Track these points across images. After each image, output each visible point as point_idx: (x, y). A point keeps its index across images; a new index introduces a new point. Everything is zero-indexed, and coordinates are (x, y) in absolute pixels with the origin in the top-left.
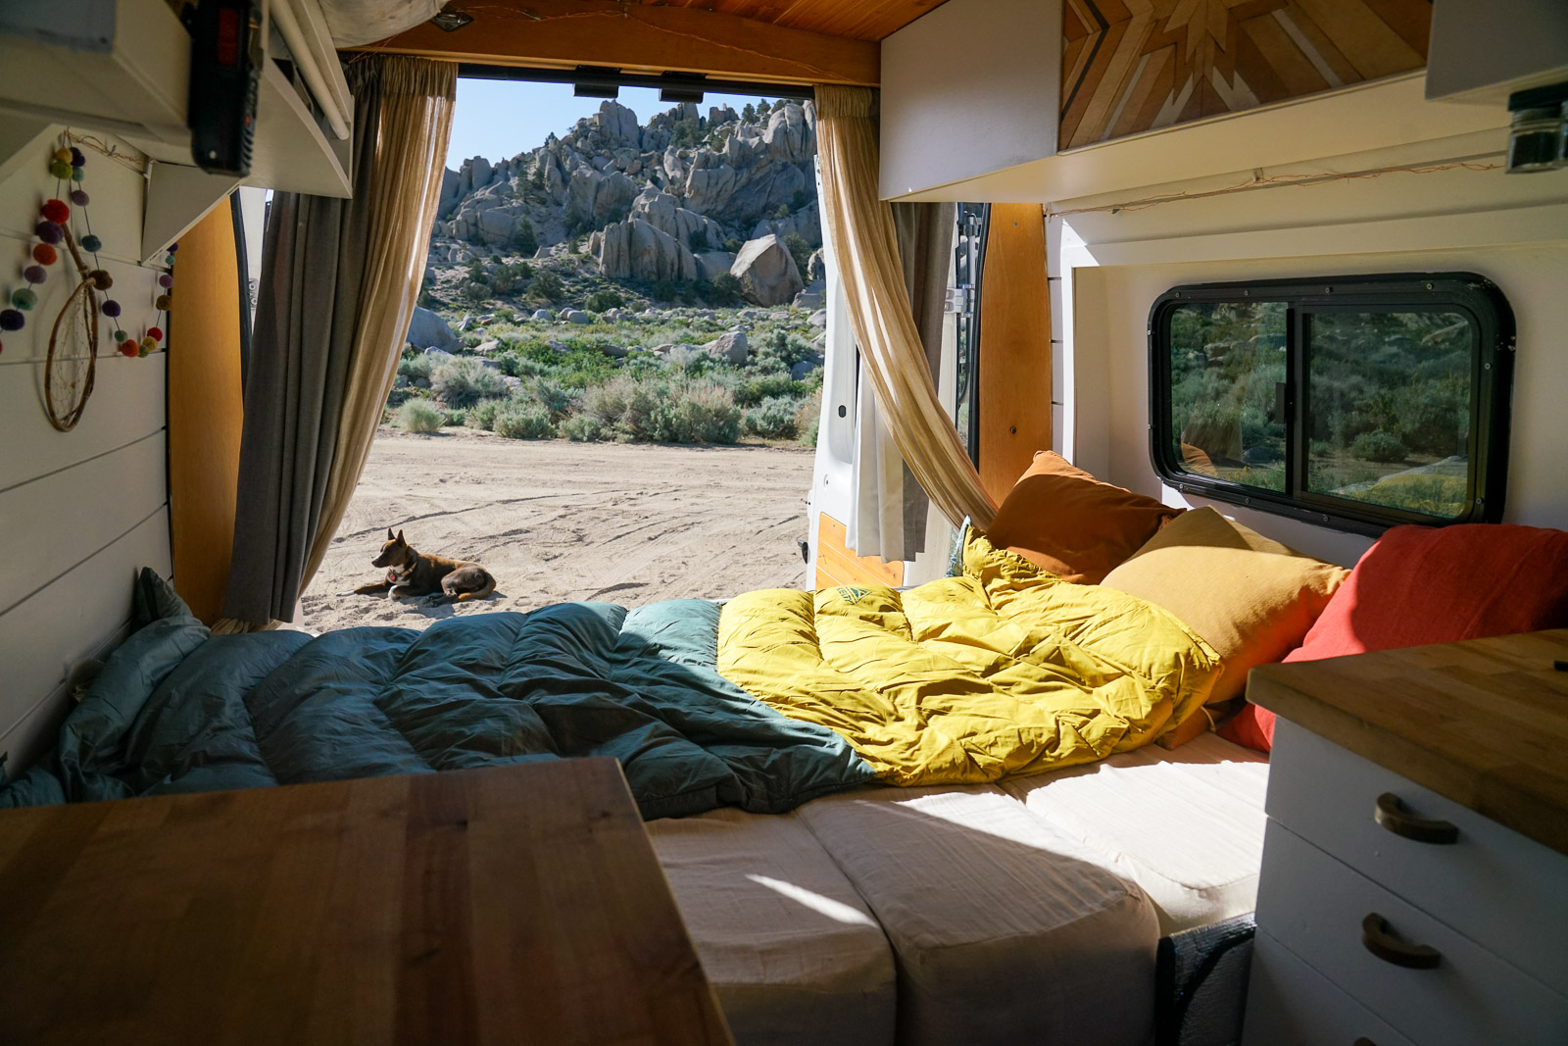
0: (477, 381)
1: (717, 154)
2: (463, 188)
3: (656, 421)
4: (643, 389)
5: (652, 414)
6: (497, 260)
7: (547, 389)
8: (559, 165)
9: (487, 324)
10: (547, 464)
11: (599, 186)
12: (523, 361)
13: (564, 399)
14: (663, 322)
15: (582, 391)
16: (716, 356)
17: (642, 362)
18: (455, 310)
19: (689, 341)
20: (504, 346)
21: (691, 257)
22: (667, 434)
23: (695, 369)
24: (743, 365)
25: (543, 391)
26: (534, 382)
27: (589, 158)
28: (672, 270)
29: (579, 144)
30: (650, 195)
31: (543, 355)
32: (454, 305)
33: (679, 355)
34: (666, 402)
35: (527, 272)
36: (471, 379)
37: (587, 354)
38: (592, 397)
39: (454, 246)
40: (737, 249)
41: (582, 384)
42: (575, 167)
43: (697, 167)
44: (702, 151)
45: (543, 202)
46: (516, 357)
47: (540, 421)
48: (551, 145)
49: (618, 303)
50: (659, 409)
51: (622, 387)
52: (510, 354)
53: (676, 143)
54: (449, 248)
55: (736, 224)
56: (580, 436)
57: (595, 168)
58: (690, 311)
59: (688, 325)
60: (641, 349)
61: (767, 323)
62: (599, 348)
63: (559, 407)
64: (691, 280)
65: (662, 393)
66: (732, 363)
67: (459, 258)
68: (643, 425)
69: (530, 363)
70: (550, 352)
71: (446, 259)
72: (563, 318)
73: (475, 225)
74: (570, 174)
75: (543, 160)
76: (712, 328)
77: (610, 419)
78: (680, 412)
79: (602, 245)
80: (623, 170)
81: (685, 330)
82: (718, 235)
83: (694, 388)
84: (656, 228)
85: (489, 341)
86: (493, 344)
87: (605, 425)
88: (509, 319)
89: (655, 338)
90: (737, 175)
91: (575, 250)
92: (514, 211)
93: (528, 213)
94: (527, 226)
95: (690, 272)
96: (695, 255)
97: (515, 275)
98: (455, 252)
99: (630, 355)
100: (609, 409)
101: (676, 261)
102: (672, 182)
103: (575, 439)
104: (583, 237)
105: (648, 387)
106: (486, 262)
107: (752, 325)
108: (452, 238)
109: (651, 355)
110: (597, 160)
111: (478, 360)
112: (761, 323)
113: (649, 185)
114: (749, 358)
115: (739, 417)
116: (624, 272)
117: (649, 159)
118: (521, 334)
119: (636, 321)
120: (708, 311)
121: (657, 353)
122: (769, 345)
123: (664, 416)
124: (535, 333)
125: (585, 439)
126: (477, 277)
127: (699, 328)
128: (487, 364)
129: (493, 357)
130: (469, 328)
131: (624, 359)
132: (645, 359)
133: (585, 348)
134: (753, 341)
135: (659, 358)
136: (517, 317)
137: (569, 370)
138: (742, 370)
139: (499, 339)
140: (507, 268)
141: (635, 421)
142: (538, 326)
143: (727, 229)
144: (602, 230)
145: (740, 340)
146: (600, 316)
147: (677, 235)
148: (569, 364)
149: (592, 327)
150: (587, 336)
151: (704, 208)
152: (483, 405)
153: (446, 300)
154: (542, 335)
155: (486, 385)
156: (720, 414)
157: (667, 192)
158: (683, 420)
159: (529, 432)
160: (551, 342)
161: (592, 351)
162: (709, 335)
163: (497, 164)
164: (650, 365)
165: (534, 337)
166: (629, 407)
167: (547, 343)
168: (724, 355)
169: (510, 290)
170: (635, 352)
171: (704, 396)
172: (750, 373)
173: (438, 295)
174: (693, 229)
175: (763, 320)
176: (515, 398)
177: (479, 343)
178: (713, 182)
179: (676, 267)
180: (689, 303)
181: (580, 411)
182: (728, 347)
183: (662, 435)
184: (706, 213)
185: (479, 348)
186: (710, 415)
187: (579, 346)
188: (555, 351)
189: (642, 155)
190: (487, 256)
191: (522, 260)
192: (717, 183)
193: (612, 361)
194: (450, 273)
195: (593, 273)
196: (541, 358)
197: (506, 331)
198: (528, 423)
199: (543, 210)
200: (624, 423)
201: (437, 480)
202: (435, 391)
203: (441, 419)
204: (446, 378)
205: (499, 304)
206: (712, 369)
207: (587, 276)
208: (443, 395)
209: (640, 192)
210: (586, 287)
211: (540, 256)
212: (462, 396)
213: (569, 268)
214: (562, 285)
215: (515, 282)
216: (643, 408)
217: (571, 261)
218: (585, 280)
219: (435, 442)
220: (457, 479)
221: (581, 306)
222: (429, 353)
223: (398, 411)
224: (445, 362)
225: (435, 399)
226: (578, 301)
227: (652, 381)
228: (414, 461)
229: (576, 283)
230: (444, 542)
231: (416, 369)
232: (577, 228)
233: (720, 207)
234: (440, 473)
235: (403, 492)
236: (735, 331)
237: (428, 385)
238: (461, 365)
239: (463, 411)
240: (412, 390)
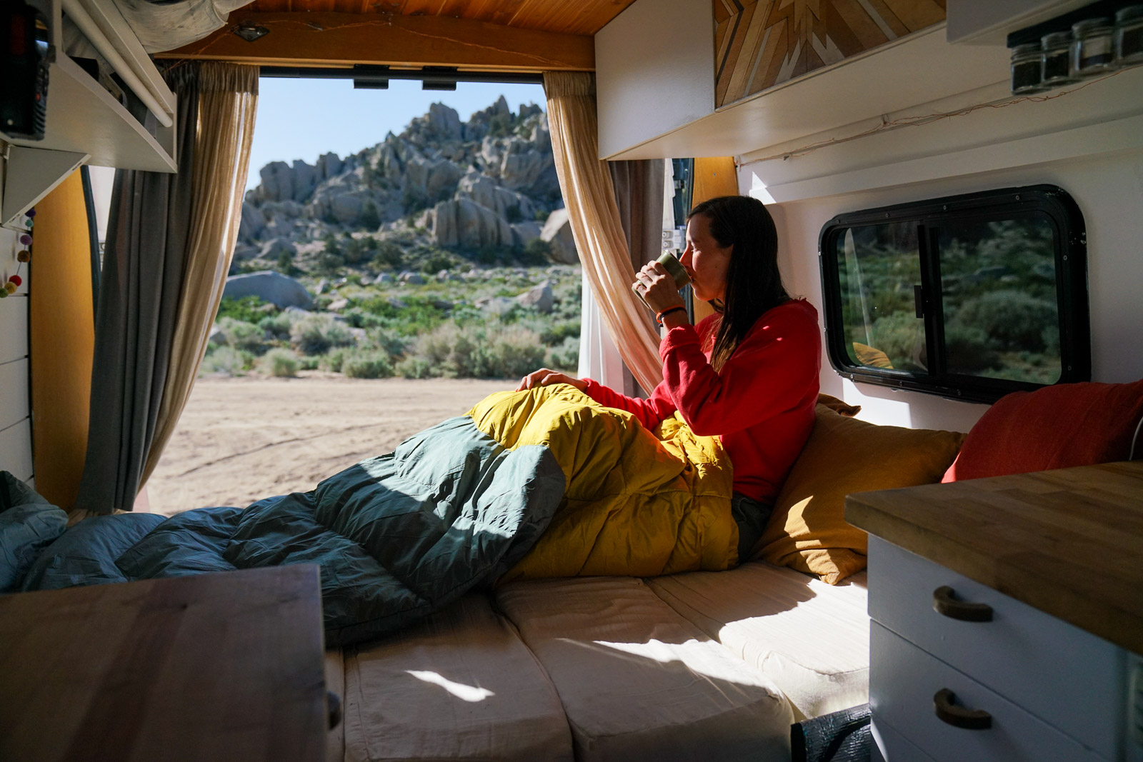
0: (329, 333)
1: (525, 141)
2: (318, 177)
3: (475, 360)
4: (464, 334)
5: (472, 355)
6: (348, 235)
7: (387, 338)
8: (397, 156)
9: (339, 287)
10: (384, 398)
11: (430, 172)
12: (367, 316)
13: (400, 345)
14: (485, 281)
15: (414, 339)
16: (527, 306)
17: (466, 313)
18: (314, 277)
19: (506, 295)
20: (352, 304)
21: (508, 228)
22: (484, 370)
23: (509, 317)
24: (550, 312)
25: (383, 339)
26: (376, 332)
27: (421, 149)
28: (493, 238)
29: (413, 138)
30: (472, 177)
31: (383, 309)
32: (313, 273)
33: (498, 306)
34: (484, 344)
35: (372, 244)
36: (324, 332)
37: (421, 309)
38: (423, 343)
39: (312, 225)
40: (545, 218)
41: (415, 333)
42: (410, 156)
43: (511, 152)
44: (514, 139)
45: (384, 186)
46: (362, 313)
47: (380, 364)
48: (390, 140)
49: (447, 266)
50: (477, 351)
51: (448, 333)
52: (356, 310)
53: (492, 135)
54: (307, 227)
55: (544, 198)
56: (413, 374)
57: (427, 157)
58: (507, 271)
59: (505, 282)
60: (464, 303)
61: (571, 278)
62: (430, 303)
63: (396, 350)
64: (508, 246)
65: (480, 337)
66: (540, 311)
67: (317, 234)
68: (465, 363)
69: (374, 317)
70: (390, 308)
71: (305, 236)
72: (403, 280)
73: (329, 207)
74: (405, 163)
75: (383, 152)
76: (525, 284)
77: (438, 360)
78: (494, 352)
79: (435, 220)
80: (449, 158)
81: (502, 286)
82: (529, 207)
83: (506, 333)
84: (478, 204)
85: (339, 300)
86: (343, 303)
87: (433, 365)
88: (357, 282)
89: (478, 293)
90: (543, 158)
91: (411, 224)
92: (361, 195)
93: (372, 195)
94: (372, 207)
95: (508, 239)
96: (513, 226)
97: (363, 246)
98: (313, 230)
99: (456, 307)
100: (437, 352)
101: (496, 231)
102: (491, 166)
103: (409, 377)
104: (418, 214)
105: (469, 333)
106: (339, 237)
107: (558, 280)
108: (311, 219)
109: (473, 307)
110: (428, 151)
111: (330, 316)
112: (566, 278)
113: (471, 169)
114: (555, 306)
115: (543, 354)
116: (453, 241)
117: (470, 148)
118: (366, 294)
119: (462, 281)
120: (521, 269)
121: (478, 305)
122: (571, 295)
123: (482, 356)
124: (377, 292)
125: (417, 376)
126: (332, 249)
127: (515, 284)
128: (337, 319)
129: (343, 313)
130: (325, 291)
131: (450, 312)
132: (468, 310)
133: (418, 304)
134: (557, 293)
135: (480, 309)
136: (365, 281)
137: (406, 321)
138: (548, 316)
139: (348, 299)
140: (356, 241)
141: (458, 360)
142: (382, 288)
143: (538, 203)
144: (433, 207)
145: (547, 291)
146: (433, 278)
147: (496, 209)
148: (405, 317)
149: (426, 287)
150: (423, 294)
151: (517, 186)
152: (334, 352)
153: (306, 269)
154: (383, 294)
155: (336, 336)
156: (529, 352)
157: (486, 173)
158: (497, 360)
159: (371, 373)
160: (391, 300)
161: (424, 305)
162: (523, 289)
163: (346, 158)
164: (472, 315)
165: (377, 296)
166: (452, 350)
167: (387, 300)
168: (533, 304)
169: (358, 258)
170: (459, 306)
171: (514, 338)
172: (556, 319)
173: (300, 266)
174: (509, 203)
175: (568, 275)
176: (361, 346)
177: (331, 302)
178: (524, 164)
179: (496, 235)
180: (506, 264)
181: (414, 354)
182: (537, 297)
183: (481, 372)
184: (520, 190)
185: (331, 307)
186: (520, 354)
187: (414, 301)
188: (394, 307)
189: (465, 145)
190: (339, 232)
191: (368, 235)
192: (527, 166)
193: (441, 313)
194: (309, 247)
195: (427, 243)
196: (382, 313)
197: (354, 292)
198: (370, 365)
199: (385, 193)
200: (449, 362)
201: (292, 414)
202: (294, 342)
203: (299, 365)
204: (303, 331)
205: (350, 271)
206: (523, 316)
207: (423, 245)
208: (301, 345)
209: (464, 175)
210: (421, 255)
211: (383, 231)
212: (316, 345)
213: (407, 239)
214: (402, 254)
215: (363, 253)
216: (464, 350)
217: (408, 234)
218: (421, 249)
219: (293, 384)
220: (309, 412)
221: (417, 270)
222: (289, 312)
223: (262, 358)
224: (302, 318)
225: (294, 349)
226: (415, 266)
227: (473, 328)
228: (274, 399)
229: (413, 252)
230: (295, 464)
231: (279, 325)
232: (413, 206)
233: (530, 185)
234: (295, 408)
235: (263, 423)
236: (543, 285)
237: (289, 337)
238: (316, 320)
239: (317, 358)
240: (275, 342)
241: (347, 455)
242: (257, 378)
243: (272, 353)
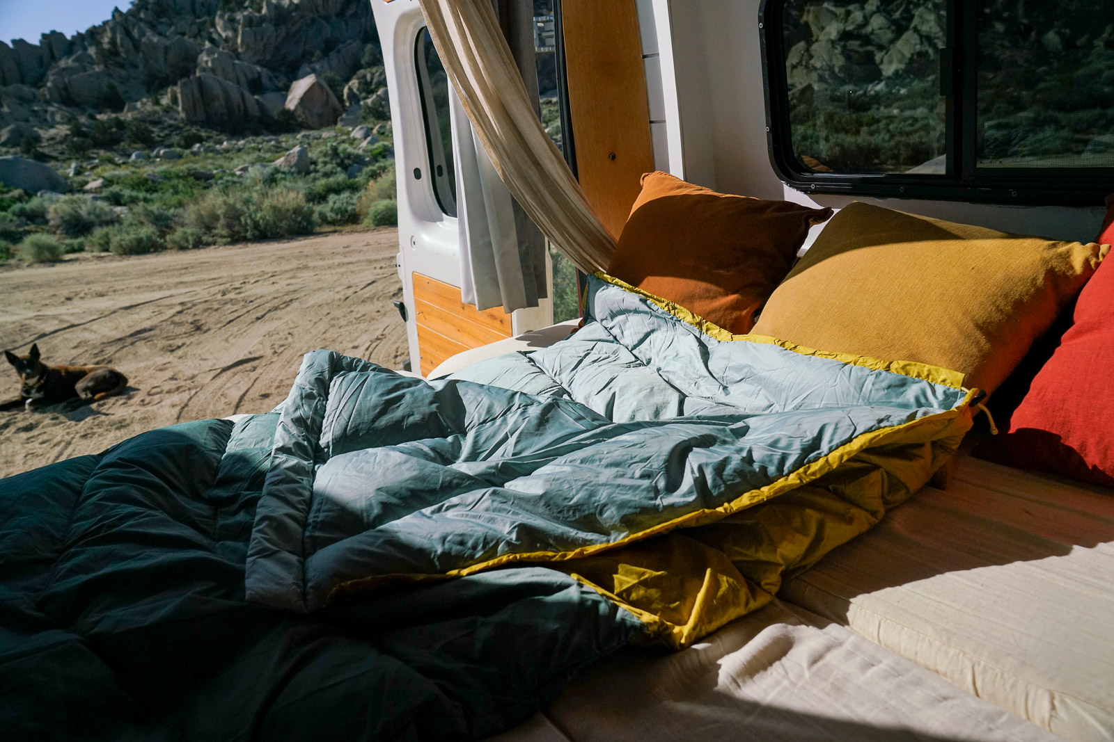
0: (89, 213)
1: (257, 15)
2: (46, 59)
3: (246, 224)
4: (231, 200)
5: (243, 219)
6: (92, 117)
7: (152, 212)
8: (128, 34)
9: (92, 168)
10: (161, 272)
11: (167, 49)
12: (127, 193)
13: (167, 218)
14: (239, 150)
15: (180, 210)
16: (286, 169)
17: (228, 181)
18: (64, 161)
19: (261, 160)
20: (109, 182)
21: (253, 99)
22: (257, 233)
23: (271, 180)
24: (308, 173)
25: (149, 214)
26: (139, 208)
27: (153, 27)
28: (239, 110)
29: (142, 15)
30: (210, 53)
31: (143, 185)
32: (62, 157)
33: (255, 172)
34: (252, 208)
35: (120, 125)
36: (83, 211)
37: (181, 181)
38: (190, 213)
39: (51, 109)
40: (287, 88)
41: (180, 205)
42: (143, 34)
43: (244, 27)
44: (246, 13)
45: (121, 66)
46: (121, 190)
47: (149, 238)
48: (118, 18)
49: (200, 140)
50: (247, 215)
51: (214, 200)
52: (115, 188)
53: (223, 10)
54: (46, 111)
55: (283, 69)
56: (186, 245)
57: (160, 34)
58: (259, 139)
59: (259, 150)
60: (224, 172)
61: (321, 141)
62: (189, 175)
63: (164, 224)
64: (256, 117)
65: (247, 202)
66: (299, 173)
67: (58, 118)
68: (236, 229)
69: (134, 193)
70: (150, 183)
71: (45, 120)
72: (157, 156)
73: (66, 89)
74: (139, 41)
75: (113, 31)
76: (279, 150)
77: (209, 228)
78: (264, 215)
79: (179, 96)
80: (183, 34)
81: (257, 153)
82: (270, 79)
83: (272, 196)
84: (220, 78)
85: (94, 180)
86: (99, 182)
87: (205, 234)
88: (111, 161)
89: (235, 162)
90: (277, 30)
91: (157, 103)
92: (98, 75)
93: (110, 75)
94: (112, 87)
95: (254, 110)
96: (256, 97)
97: (110, 127)
98: (53, 114)
99: (216, 177)
100: (206, 220)
101: (241, 102)
102: (226, 40)
103: (182, 248)
104: (162, 92)
105: (234, 198)
106: (83, 119)
107: (309, 144)
108: (48, 102)
109: (233, 175)
110: (160, 28)
111: (89, 197)
112: (316, 141)
113: (207, 45)
114: (312, 167)
115: (312, 212)
116: (201, 116)
117: (204, 23)
118: (122, 172)
119: (217, 152)
120: (273, 137)
121: (238, 173)
122: (325, 155)
123: (252, 219)
124: (133, 169)
125: (190, 247)
126: (77, 131)
127: (269, 150)
128: (95, 199)
129: (101, 192)
130: (78, 172)
131: (212, 181)
132: (229, 178)
133: (178, 177)
134: (312, 155)
135: (240, 176)
136: (118, 160)
137: (168, 195)
138: (308, 177)
139: (103, 177)
140: (102, 122)
141: (229, 226)
142: (137, 165)
143: (277, 74)
144: (176, 84)
145: (302, 154)
146: (187, 151)
147: (238, 82)
148: (167, 190)
149: (182, 161)
150: (181, 167)
151: (257, 58)
152: (98, 232)
153: (55, 154)
154: (142, 170)
155: (98, 216)
156: (297, 211)
157: (223, 48)
158: (268, 221)
159: (141, 248)
160: (149, 175)
161: (184, 178)
162: (277, 155)
163: (73, 37)
164: (234, 183)
165: (133, 173)
166: (222, 217)
167: (145, 175)
168: (291, 167)
169: (109, 140)
170: (220, 175)
171: (281, 199)
172: (315, 179)
173: (46, 151)
174: (250, 76)
175: (317, 139)
176: (126, 223)
177: (87, 183)
178: (259, 37)
179: (242, 108)
180: (257, 134)
181: (183, 225)
182: (294, 160)
183: (253, 235)
184: (258, 63)
185: (88, 187)
186: (289, 213)
187: (173, 175)
188: (153, 182)
189: (198, 21)
190: (82, 114)
191: (114, 115)
192: (262, 39)
193: (202, 183)
194: (52, 132)
195: (176, 119)
196: (142, 188)
197: (109, 171)
198: (140, 241)
199: (123, 72)
200: (220, 230)
201: (63, 299)
202: (53, 226)
203: (63, 248)
204: (61, 214)
205: (102, 152)
206: (284, 179)
207: (172, 122)
208: (61, 228)
209: (202, 51)
210: (172, 131)
211: (128, 111)
212: (78, 227)
213: (156, 118)
214: (153, 132)
215: (111, 133)
216: (234, 216)
217: (156, 112)
218: (170, 126)
219: (60, 269)
220: (82, 295)
221: (170, 146)
222: (41, 196)
223: (19, 246)
224: (57, 201)
225: (55, 233)
226: (168, 142)
227: (238, 194)
228: (40, 286)
229: (164, 129)
230: (75, 352)
231: (32, 210)
232: (155, 85)
233: (268, 57)
234: (66, 293)
235: (31, 314)
236: (297, 149)
237: (47, 222)
238: (73, 202)
239: (81, 239)
240: (32, 227)
241: (131, 335)
242: (18, 267)
243: (28, 240)
